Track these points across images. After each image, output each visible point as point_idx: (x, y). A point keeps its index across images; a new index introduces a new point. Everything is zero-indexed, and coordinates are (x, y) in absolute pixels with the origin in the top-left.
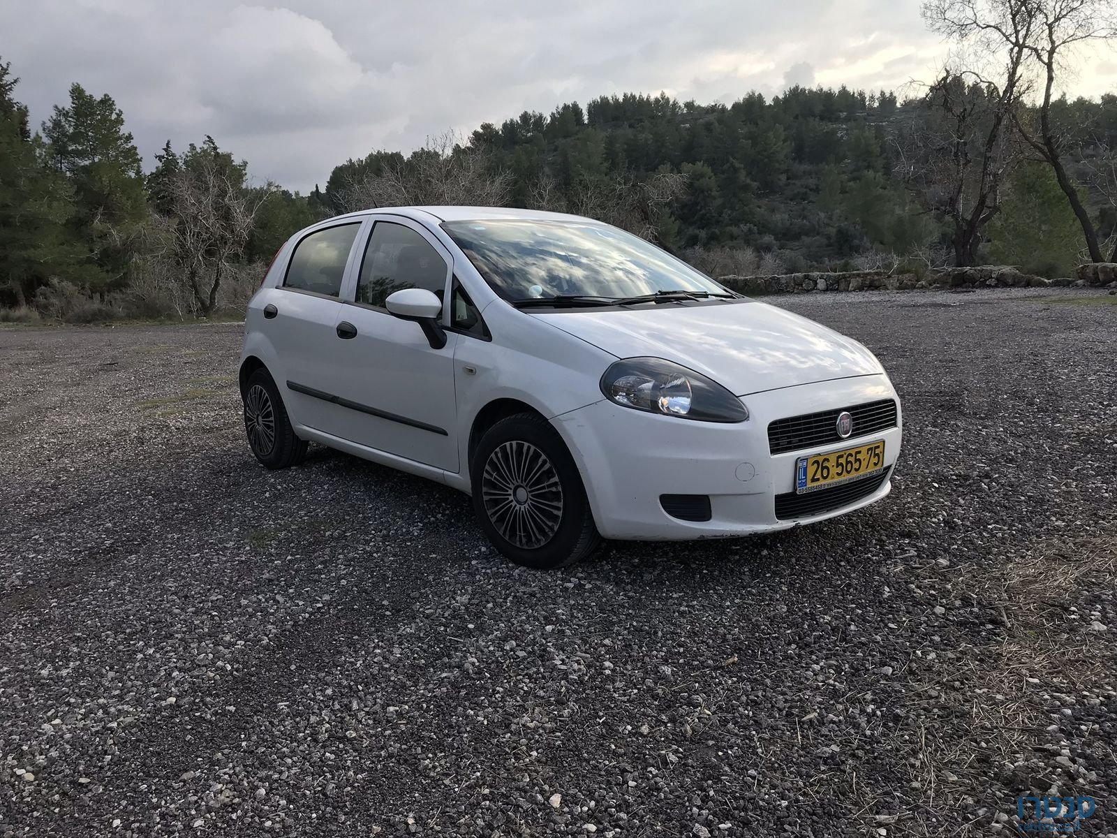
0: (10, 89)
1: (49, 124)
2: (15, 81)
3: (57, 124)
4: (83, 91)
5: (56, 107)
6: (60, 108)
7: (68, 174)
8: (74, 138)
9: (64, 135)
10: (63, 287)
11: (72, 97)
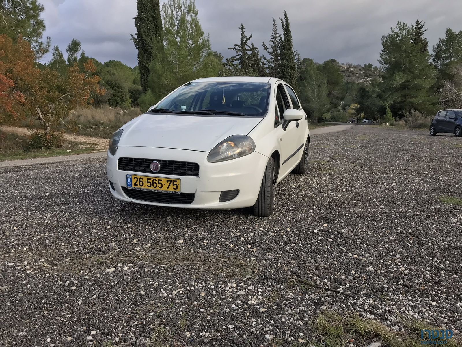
0: (423, 34)
1: (436, 46)
2: (426, 30)
3: (439, 46)
4: (451, 31)
5: (440, 39)
6: (442, 39)
7: (440, 67)
8: (445, 52)
9: (441, 50)
10: (415, 114)
11: (446, 34)
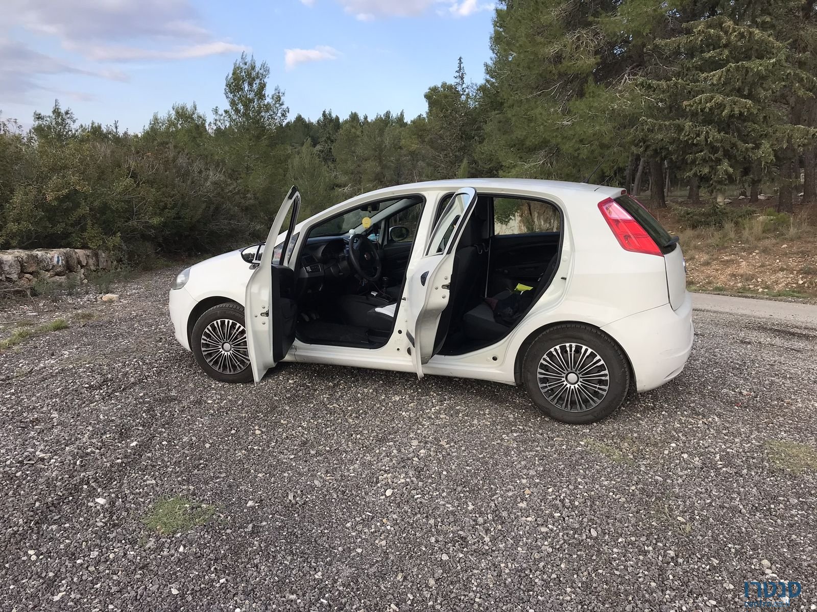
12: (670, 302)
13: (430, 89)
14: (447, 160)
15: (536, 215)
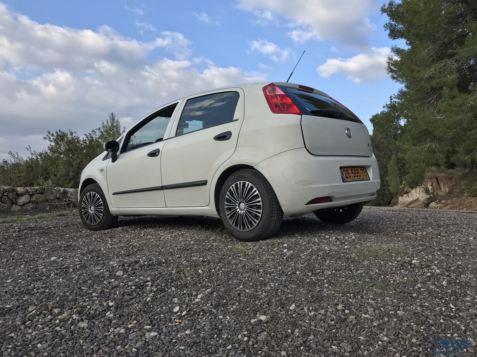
12: (305, 147)
13: (373, 116)
14: (386, 156)
15: (442, 184)
